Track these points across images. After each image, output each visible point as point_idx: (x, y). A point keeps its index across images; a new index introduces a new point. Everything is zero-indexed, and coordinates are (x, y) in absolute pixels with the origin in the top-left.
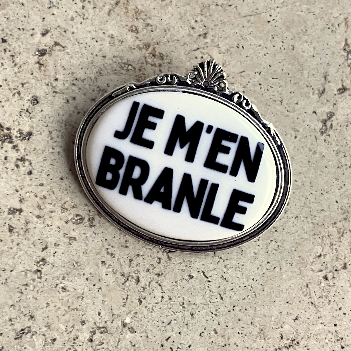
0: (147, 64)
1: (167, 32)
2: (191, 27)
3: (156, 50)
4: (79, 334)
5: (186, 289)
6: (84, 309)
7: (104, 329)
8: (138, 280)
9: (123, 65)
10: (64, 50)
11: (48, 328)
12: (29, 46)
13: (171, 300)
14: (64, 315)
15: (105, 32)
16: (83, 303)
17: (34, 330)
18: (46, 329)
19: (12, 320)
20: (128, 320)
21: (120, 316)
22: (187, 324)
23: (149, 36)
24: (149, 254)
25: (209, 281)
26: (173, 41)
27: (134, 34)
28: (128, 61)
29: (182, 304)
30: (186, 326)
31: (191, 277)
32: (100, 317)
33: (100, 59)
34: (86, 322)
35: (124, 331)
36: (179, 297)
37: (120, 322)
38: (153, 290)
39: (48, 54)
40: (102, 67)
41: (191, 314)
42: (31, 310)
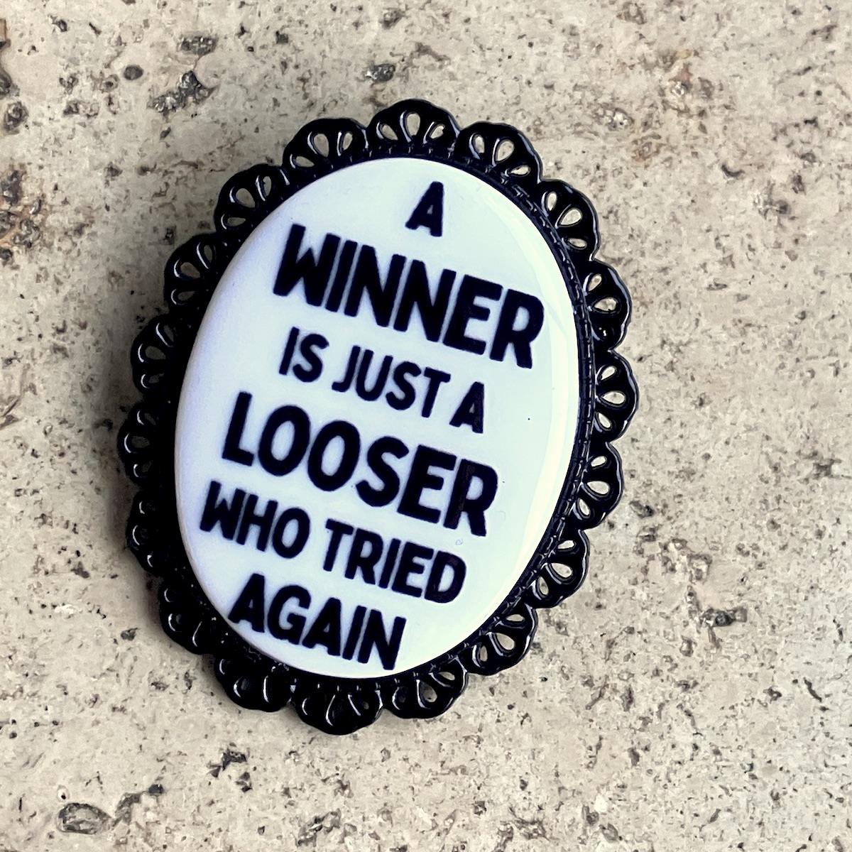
0: (665, 109)
1: (725, 19)
2: (789, 8)
3: (692, 70)
4: (467, 836)
5: (758, 728)
6: (484, 771)
7: (535, 827)
8: (629, 699)
9: (600, 112)
10: (441, 67)
11: (385, 816)
12: (347, 56)
13: (718, 757)
14: (429, 784)
15: (553, 17)
16: (481, 755)
17: (347, 821)
18: (380, 819)
19: (291, 792)
20: (600, 806)
21: (580, 793)
22: (761, 824)
23: (674, 32)
24: (662, 629)
25: (824, 709)
26: (741, 47)
27: (633, 26)
28: (613, 99)
29: (748, 768)
30: (758, 830)
31: (774, 695)
32: (524, 794)
33: (537, 91)
34: (487, 805)
35: (590, 834)
36: (740, 748)
37: (579, 810)
38: (670, 727)
39: (399, 75)
40: (543, 116)
41: (772, 794)
42: (340, 766)
